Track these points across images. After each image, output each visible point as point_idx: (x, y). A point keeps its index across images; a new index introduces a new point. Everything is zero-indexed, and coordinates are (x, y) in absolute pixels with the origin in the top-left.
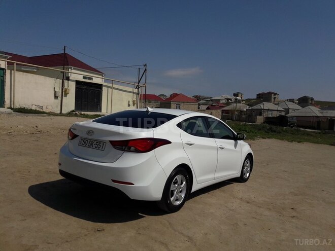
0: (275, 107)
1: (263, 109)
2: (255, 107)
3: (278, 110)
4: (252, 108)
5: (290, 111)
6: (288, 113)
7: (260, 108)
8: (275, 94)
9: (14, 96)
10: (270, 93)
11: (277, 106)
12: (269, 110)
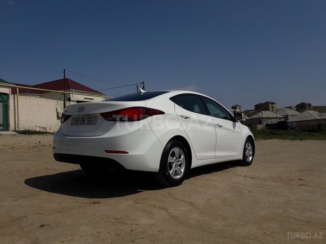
0: (274, 115)
1: (262, 118)
2: (254, 117)
3: (277, 118)
4: (251, 117)
5: (289, 117)
6: (288, 119)
7: (259, 117)
8: (273, 103)
9: (18, 119)
10: (267, 104)
11: (276, 114)
12: (268, 118)
